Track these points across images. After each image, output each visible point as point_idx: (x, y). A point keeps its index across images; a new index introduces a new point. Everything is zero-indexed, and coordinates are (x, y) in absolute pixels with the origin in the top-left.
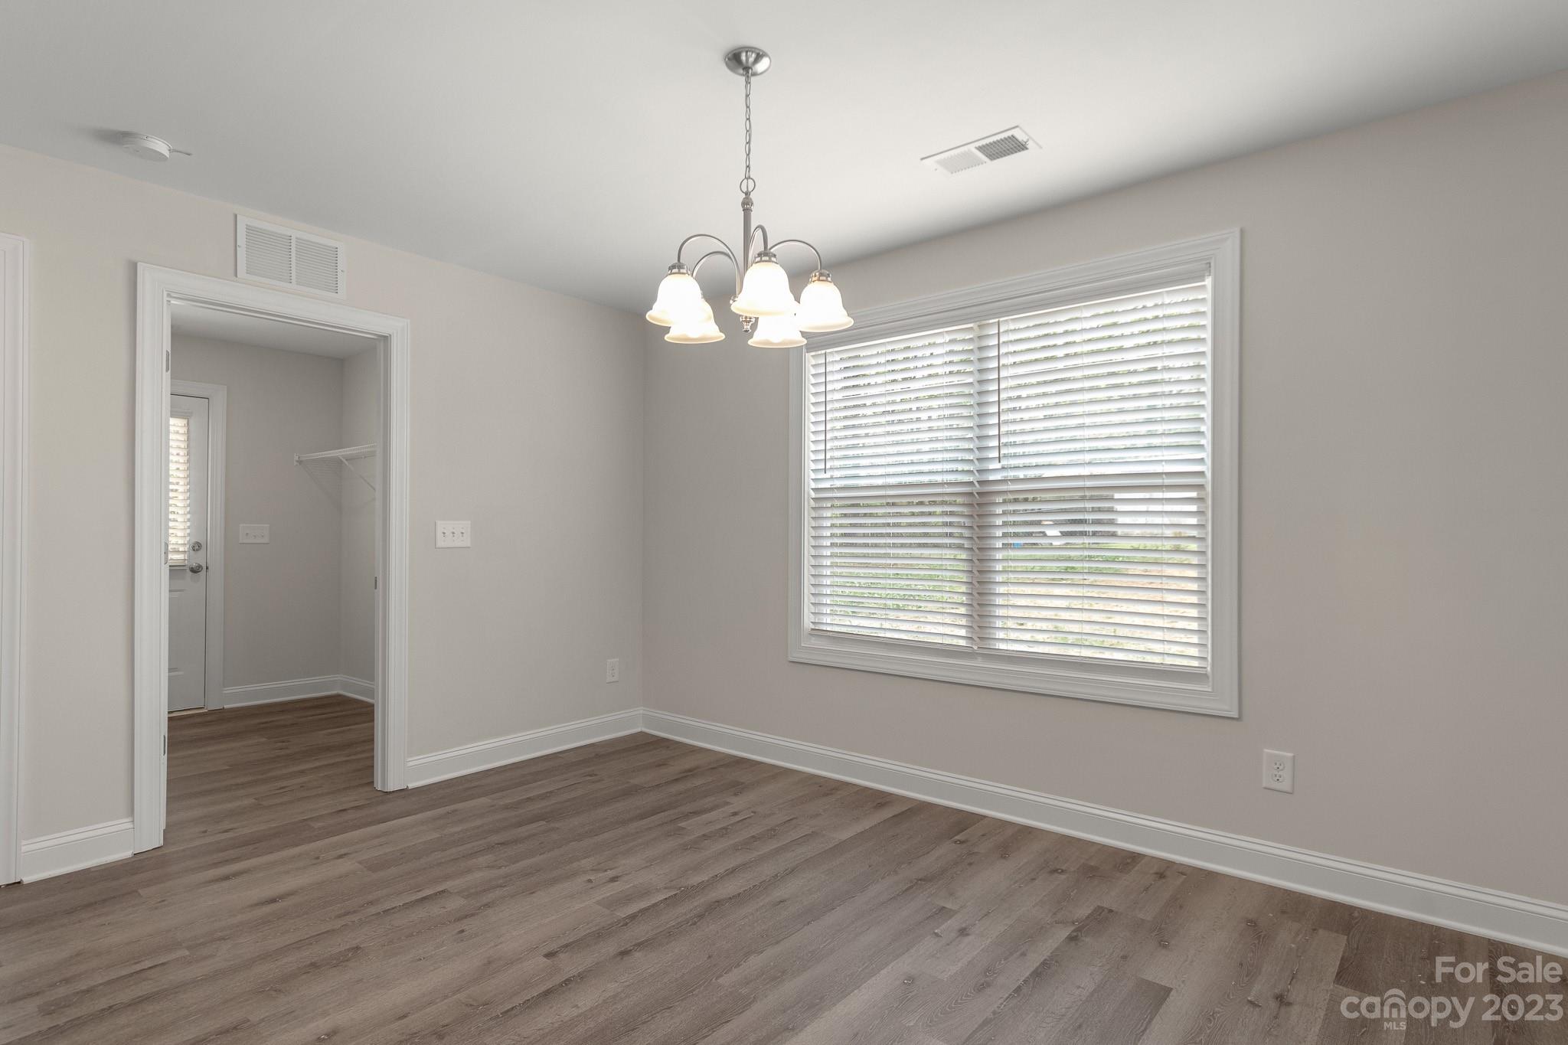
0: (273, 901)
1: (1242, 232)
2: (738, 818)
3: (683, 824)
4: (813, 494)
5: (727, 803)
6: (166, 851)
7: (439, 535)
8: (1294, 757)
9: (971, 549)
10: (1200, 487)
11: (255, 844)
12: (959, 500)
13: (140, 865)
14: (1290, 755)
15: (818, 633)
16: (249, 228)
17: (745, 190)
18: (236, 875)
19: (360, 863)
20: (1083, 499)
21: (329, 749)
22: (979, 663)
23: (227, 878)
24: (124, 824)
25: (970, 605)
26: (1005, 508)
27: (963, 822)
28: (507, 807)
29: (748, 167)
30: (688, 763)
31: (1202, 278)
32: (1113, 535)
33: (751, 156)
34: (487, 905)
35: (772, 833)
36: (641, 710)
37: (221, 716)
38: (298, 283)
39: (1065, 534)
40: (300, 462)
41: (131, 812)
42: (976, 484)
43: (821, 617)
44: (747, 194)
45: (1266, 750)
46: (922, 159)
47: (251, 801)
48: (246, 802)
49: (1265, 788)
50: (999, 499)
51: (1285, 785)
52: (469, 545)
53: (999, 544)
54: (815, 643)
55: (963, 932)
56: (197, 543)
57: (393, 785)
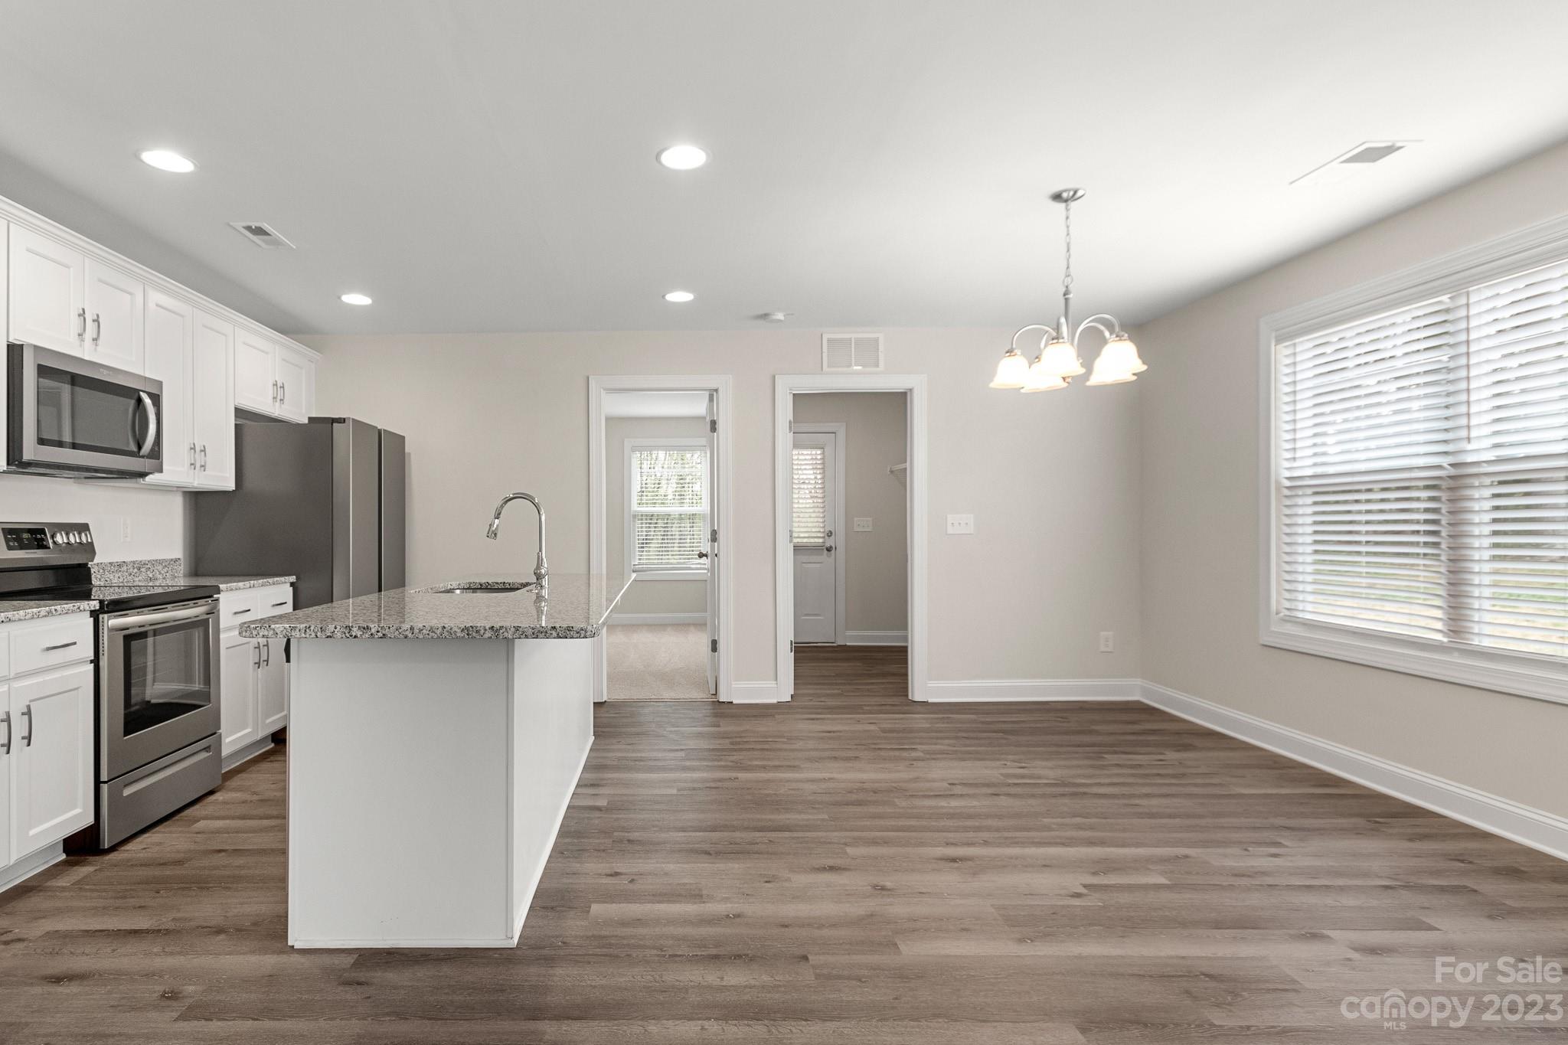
0: (830, 732)
3: (1106, 756)
4: (1284, 483)
6: (791, 704)
7: (949, 524)
11: (831, 710)
13: (779, 705)
15: (1293, 619)
16: (829, 340)
17: (1066, 285)
18: (817, 719)
19: (879, 728)
21: (894, 675)
22: (1452, 658)
23: (813, 719)
24: (772, 684)
28: (983, 723)
29: (1068, 267)
34: (934, 759)
36: (1139, 682)
37: (844, 648)
38: (857, 367)
40: (892, 472)
41: (776, 680)
42: (1450, 466)
43: (1297, 604)
44: (1067, 287)
46: (1290, 184)
47: (840, 691)
48: (836, 691)
50: (1475, 482)
52: (972, 532)
54: (1293, 630)
56: (830, 531)
57: (917, 698)
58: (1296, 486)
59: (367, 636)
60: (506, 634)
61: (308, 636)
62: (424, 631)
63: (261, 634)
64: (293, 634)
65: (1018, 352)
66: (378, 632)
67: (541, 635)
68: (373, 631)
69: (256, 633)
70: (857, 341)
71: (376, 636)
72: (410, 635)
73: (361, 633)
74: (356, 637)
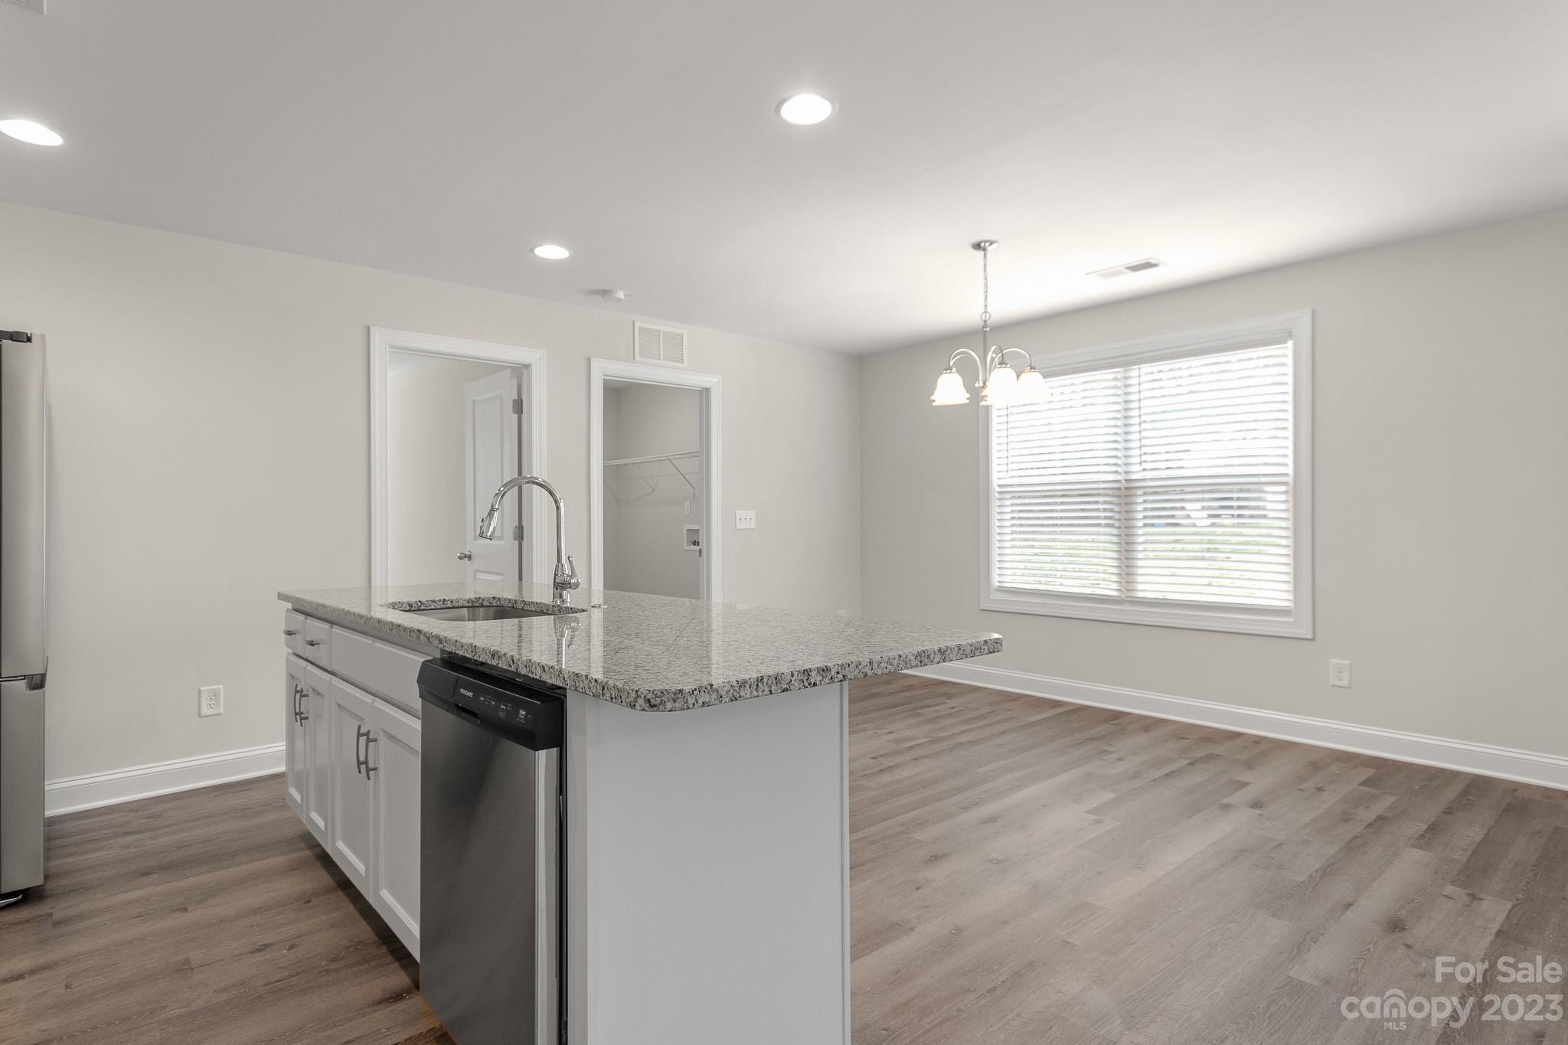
1: (1313, 312)
2: (955, 710)
4: (998, 489)
5: (944, 703)
7: (738, 520)
8: (1351, 665)
9: (1119, 527)
10: (1285, 484)
12: (1111, 492)
14: (1348, 662)
15: (1002, 590)
16: (640, 328)
17: (984, 319)
20: (1203, 492)
22: (1126, 607)
25: (1120, 582)
26: (1145, 498)
27: (1115, 716)
29: (986, 306)
30: (907, 682)
31: (1285, 342)
32: (1265, 517)
33: (988, 299)
35: (982, 717)
38: (664, 360)
39: (1211, 516)
42: (1123, 481)
43: (1003, 577)
44: (985, 321)
45: (1333, 660)
46: (1087, 274)
49: (1333, 685)
50: (1140, 492)
51: (1345, 683)
52: (755, 527)
53: (1140, 524)
54: (999, 596)
55: (1120, 759)
58: (1005, 492)
59: (827, 681)
60: (951, 655)
61: (760, 693)
62: (883, 664)
63: (700, 701)
64: (742, 694)
65: (954, 370)
66: (838, 673)
67: (977, 653)
68: (833, 672)
69: (693, 701)
70: (664, 332)
71: (836, 680)
72: (869, 672)
73: (820, 678)
74: (815, 684)
